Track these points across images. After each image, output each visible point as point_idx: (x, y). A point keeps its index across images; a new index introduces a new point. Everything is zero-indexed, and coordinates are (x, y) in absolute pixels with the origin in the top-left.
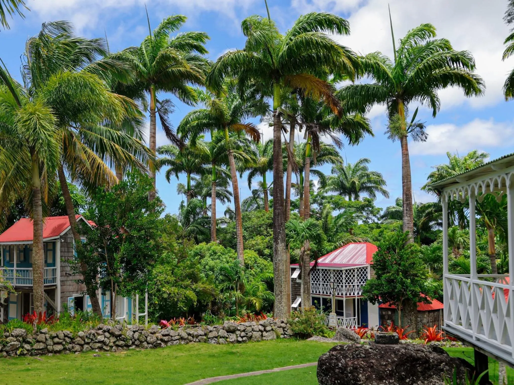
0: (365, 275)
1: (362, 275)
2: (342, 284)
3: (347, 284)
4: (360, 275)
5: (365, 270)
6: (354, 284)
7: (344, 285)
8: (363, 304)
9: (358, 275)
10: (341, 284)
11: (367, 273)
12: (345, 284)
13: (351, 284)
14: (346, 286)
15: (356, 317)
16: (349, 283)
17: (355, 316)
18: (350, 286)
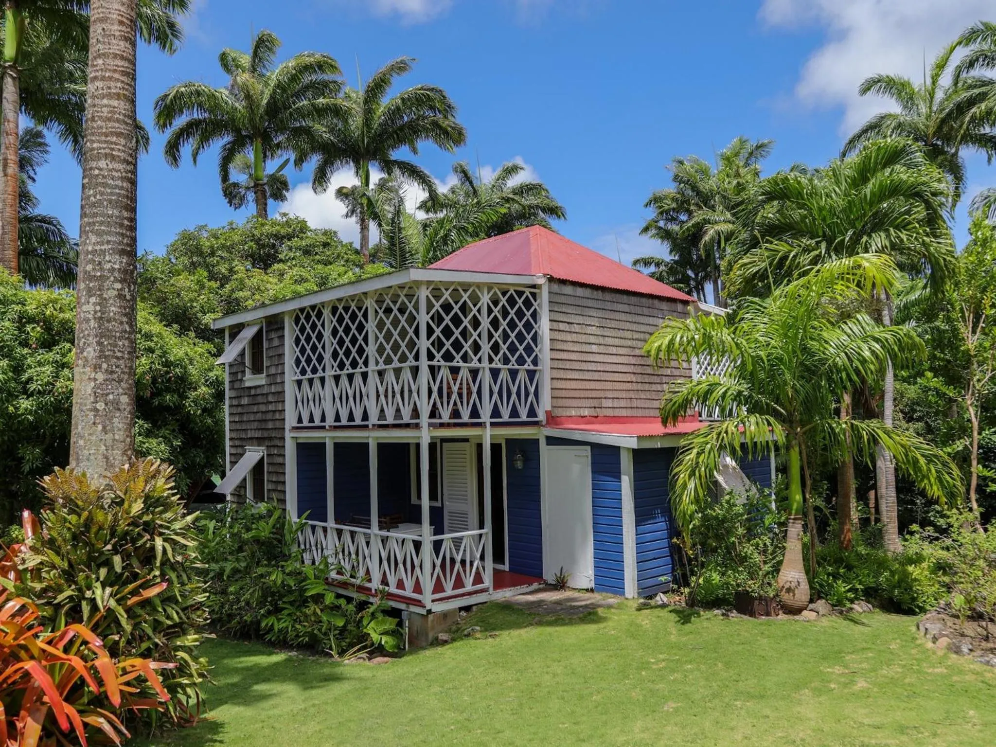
0: (528, 326)
1: (512, 325)
2: (417, 357)
3: (439, 360)
4: (504, 324)
5: (528, 304)
6: (475, 364)
7: (424, 363)
8: (519, 465)
9: (495, 323)
10: (411, 362)
11: (534, 315)
12: (431, 357)
13: (458, 362)
14: (433, 370)
15: (488, 529)
16: (448, 357)
17: (481, 526)
18: (455, 371)
